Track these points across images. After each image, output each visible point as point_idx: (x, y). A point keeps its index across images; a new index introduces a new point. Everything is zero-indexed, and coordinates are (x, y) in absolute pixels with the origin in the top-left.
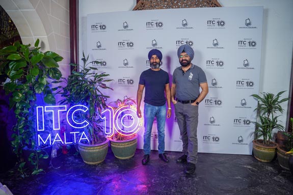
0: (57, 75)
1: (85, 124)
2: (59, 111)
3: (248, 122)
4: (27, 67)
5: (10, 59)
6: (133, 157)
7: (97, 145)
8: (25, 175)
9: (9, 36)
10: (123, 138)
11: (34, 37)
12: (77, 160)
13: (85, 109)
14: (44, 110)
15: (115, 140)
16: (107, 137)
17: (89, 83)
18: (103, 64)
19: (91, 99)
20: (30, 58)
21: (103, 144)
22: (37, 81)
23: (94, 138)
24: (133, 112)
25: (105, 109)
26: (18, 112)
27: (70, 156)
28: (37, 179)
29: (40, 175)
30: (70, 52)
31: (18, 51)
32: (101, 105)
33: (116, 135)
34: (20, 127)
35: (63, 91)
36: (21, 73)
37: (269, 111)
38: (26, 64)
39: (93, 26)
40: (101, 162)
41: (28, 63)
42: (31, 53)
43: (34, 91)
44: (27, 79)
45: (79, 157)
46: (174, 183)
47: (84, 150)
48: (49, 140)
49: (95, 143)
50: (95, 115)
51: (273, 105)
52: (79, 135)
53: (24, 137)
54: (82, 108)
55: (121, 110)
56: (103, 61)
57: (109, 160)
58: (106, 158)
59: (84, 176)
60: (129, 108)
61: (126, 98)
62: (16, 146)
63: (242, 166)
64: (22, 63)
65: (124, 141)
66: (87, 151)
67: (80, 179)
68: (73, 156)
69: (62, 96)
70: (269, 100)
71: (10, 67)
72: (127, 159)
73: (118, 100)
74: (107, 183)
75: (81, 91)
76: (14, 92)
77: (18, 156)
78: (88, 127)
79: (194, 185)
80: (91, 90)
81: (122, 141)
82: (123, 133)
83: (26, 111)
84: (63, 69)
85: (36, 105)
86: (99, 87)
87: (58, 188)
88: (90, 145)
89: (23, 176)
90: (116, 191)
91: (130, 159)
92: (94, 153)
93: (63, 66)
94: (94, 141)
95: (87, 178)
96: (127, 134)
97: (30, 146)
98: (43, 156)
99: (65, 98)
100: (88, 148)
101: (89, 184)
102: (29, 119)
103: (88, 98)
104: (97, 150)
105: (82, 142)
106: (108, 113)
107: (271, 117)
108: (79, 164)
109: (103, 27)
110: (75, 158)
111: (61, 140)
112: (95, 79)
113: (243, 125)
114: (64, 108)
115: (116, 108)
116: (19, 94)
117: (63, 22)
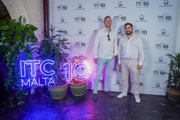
0: (34, 40)
1: (53, 72)
2: (35, 64)
3: (163, 73)
4: (13, 35)
5: (2, 29)
6: (84, 95)
7: (60, 87)
8: (13, 105)
9: (4, 14)
10: (78, 82)
11: (18, 14)
12: (47, 96)
13: (53, 63)
14: (25, 63)
15: (72, 83)
16: (67, 81)
17: (55, 45)
18: (65, 32)
19: (56, 56)
20: (15, 29)
21: (64, 86)
22: (20, 44)
23: (59, 82)
24: (85, 65)
25: (66, 63)
26: (8, 64)
27: (43, 93)
28: (21, 108)
29: (23, 105)
30: (43, 24)
31: (7, 24)
32: (63, 60)
33: (74, 80)
34: (9, 74)
35: (38, 51)
36: (10, 39)
37: (179, 66)
38: (13, 33)
39: (59, 7)
40: (63, 97)
41: (14, 32)
42: (16, 25)
43: (18, 51)
44: (14, 43)
45: (49, 94)
46: (110, 114)
47: (52, 90)
48: (28, 83)
49: (59, 86)
50: (59, 66)
52: (48, 80)
53: (12, 81)
54: (50, 62)
55: (77, 63)
56: (65, 30)
57: (68, 97)
58: (66, 95)
59: (51, 107)
60: (82, 62)
61: (80, 55)
62: (7, 87)
63: (159, 103)
64: (10, 32)
65: (78, 84)
66: (53, 90)
67: (48, 109)
68: (46, 93)
69: (37, 54)
71: (2, 35)
72: (80, 96)
73: (75, 56)
74: (65, 112)
75: (50, 50)
76: (5, 51)
77: (9, 93)
78: (54, 75)
79: (124, 115)
80: (56, 50)
81: (77, 84)
82: (78, 79)
83: (13, 64)
84: (39, 36)
85: (20, 60)
86: (61, 48)
87: (34, 114)
88: (55, 87)
89: (12, 106)
90: (71, 118)
91: (82, 96)
92: (58, 92)
93: (39, 34)
94: (59, 83)
95: (53, 108)
96: (81, 79)
97: (16, 87)
98: (24, 93)
99: (39, 55)
100: (54, 89)
101: (54, 112)
102: (16, 69)
103: (54, 55)
104: (60, 90)
105: (50, 84)
106: (68, 65)
108: (49, 99)
109: (65, 8)
110: (47, 94)
111: (36, 83)
112: (59, 43)
113: (160, 75)
114: (38, 62)
115: (73, 62)
116: (9, 52)
117: (39, 4)
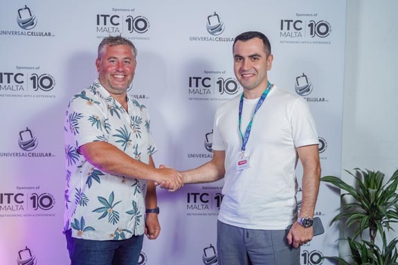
3: (316, 258)
37: (374, 225)
51: (380, 208)
70: (372, 191)
107: (379, 242)
